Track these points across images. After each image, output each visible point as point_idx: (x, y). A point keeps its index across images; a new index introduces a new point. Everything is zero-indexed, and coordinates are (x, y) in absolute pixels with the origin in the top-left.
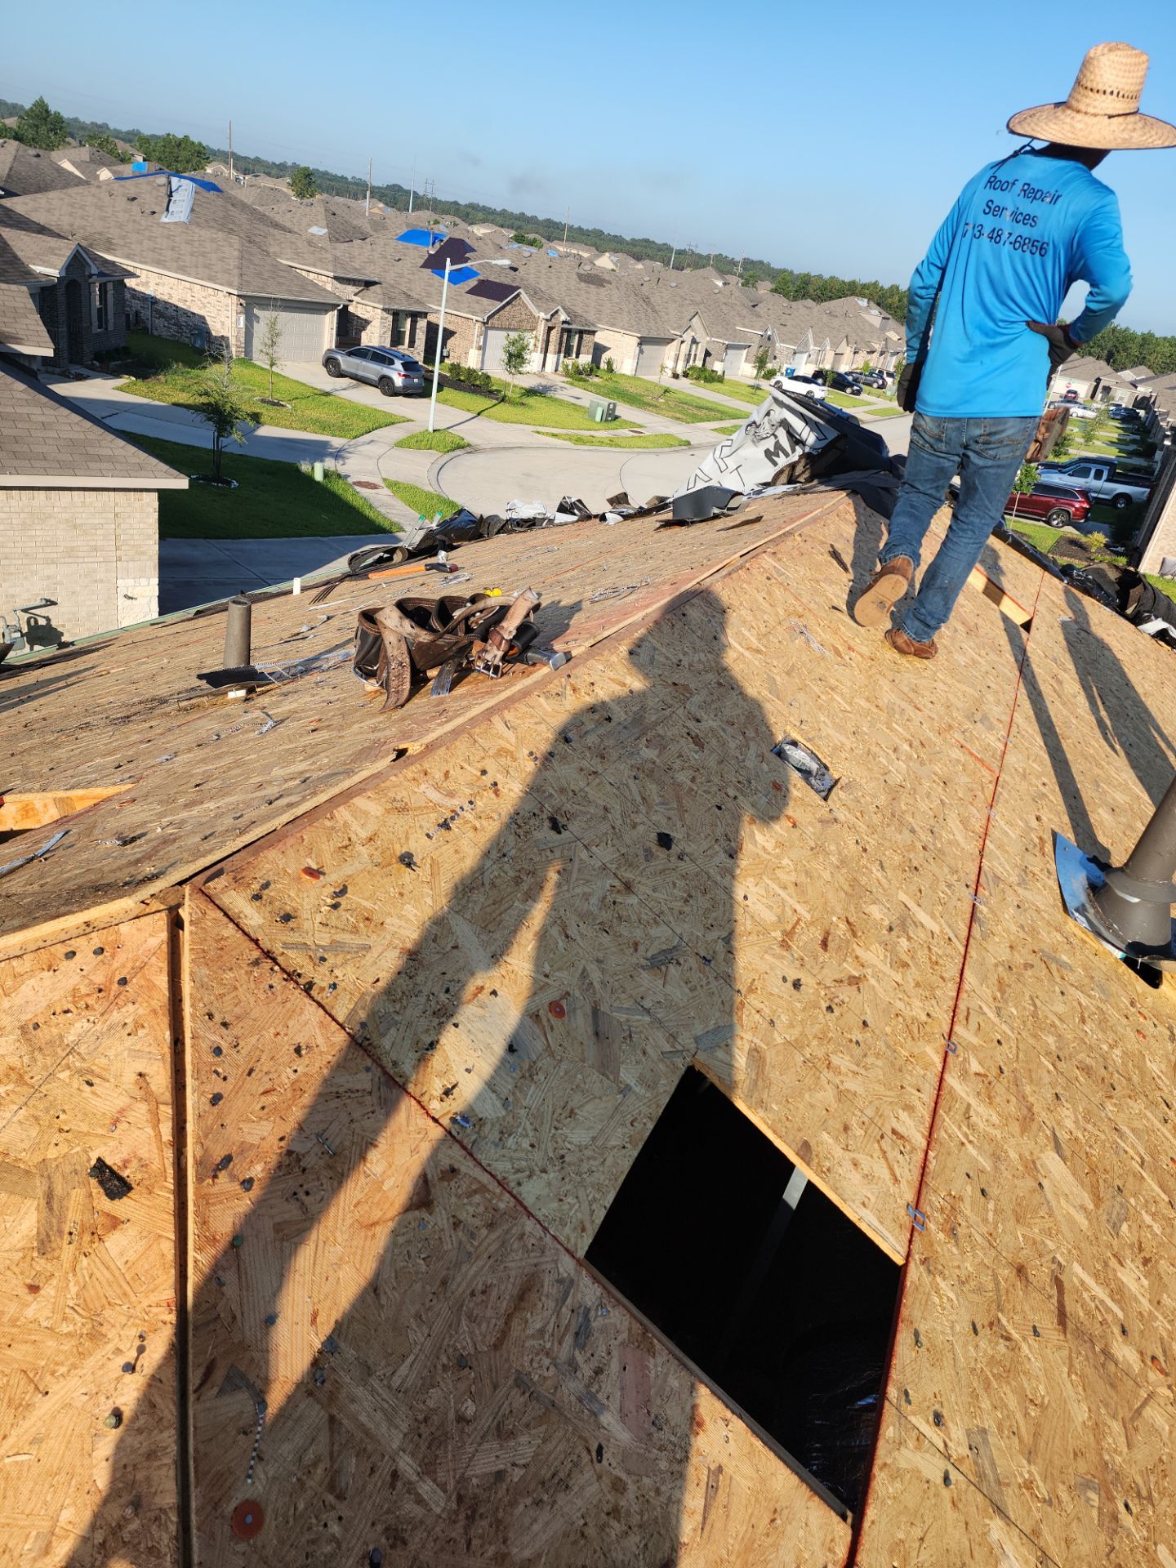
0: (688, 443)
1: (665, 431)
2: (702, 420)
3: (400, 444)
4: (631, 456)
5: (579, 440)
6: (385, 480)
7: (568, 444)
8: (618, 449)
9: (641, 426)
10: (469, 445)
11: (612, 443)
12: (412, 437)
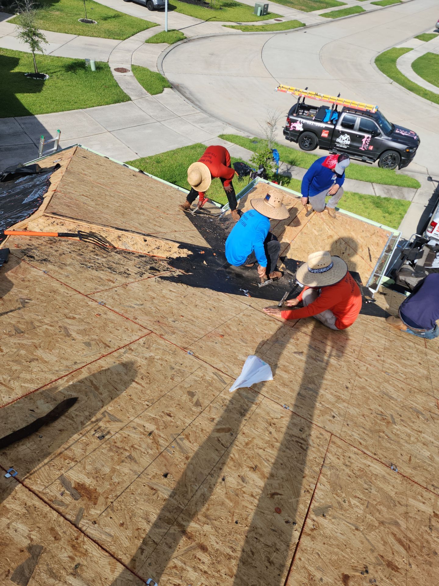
0: (304, 25)
1: (293, 18)
2: (315, 9)
3: (148, 42)
4: (272, 35)
5: (246, 29)
6: (132, 65)
7: (240, 31)
8: (265, 32)
9: (281, 16)
10: (186, 38)
11: (263, 29)
12: (156, 36)
